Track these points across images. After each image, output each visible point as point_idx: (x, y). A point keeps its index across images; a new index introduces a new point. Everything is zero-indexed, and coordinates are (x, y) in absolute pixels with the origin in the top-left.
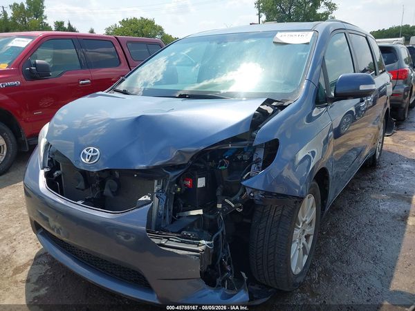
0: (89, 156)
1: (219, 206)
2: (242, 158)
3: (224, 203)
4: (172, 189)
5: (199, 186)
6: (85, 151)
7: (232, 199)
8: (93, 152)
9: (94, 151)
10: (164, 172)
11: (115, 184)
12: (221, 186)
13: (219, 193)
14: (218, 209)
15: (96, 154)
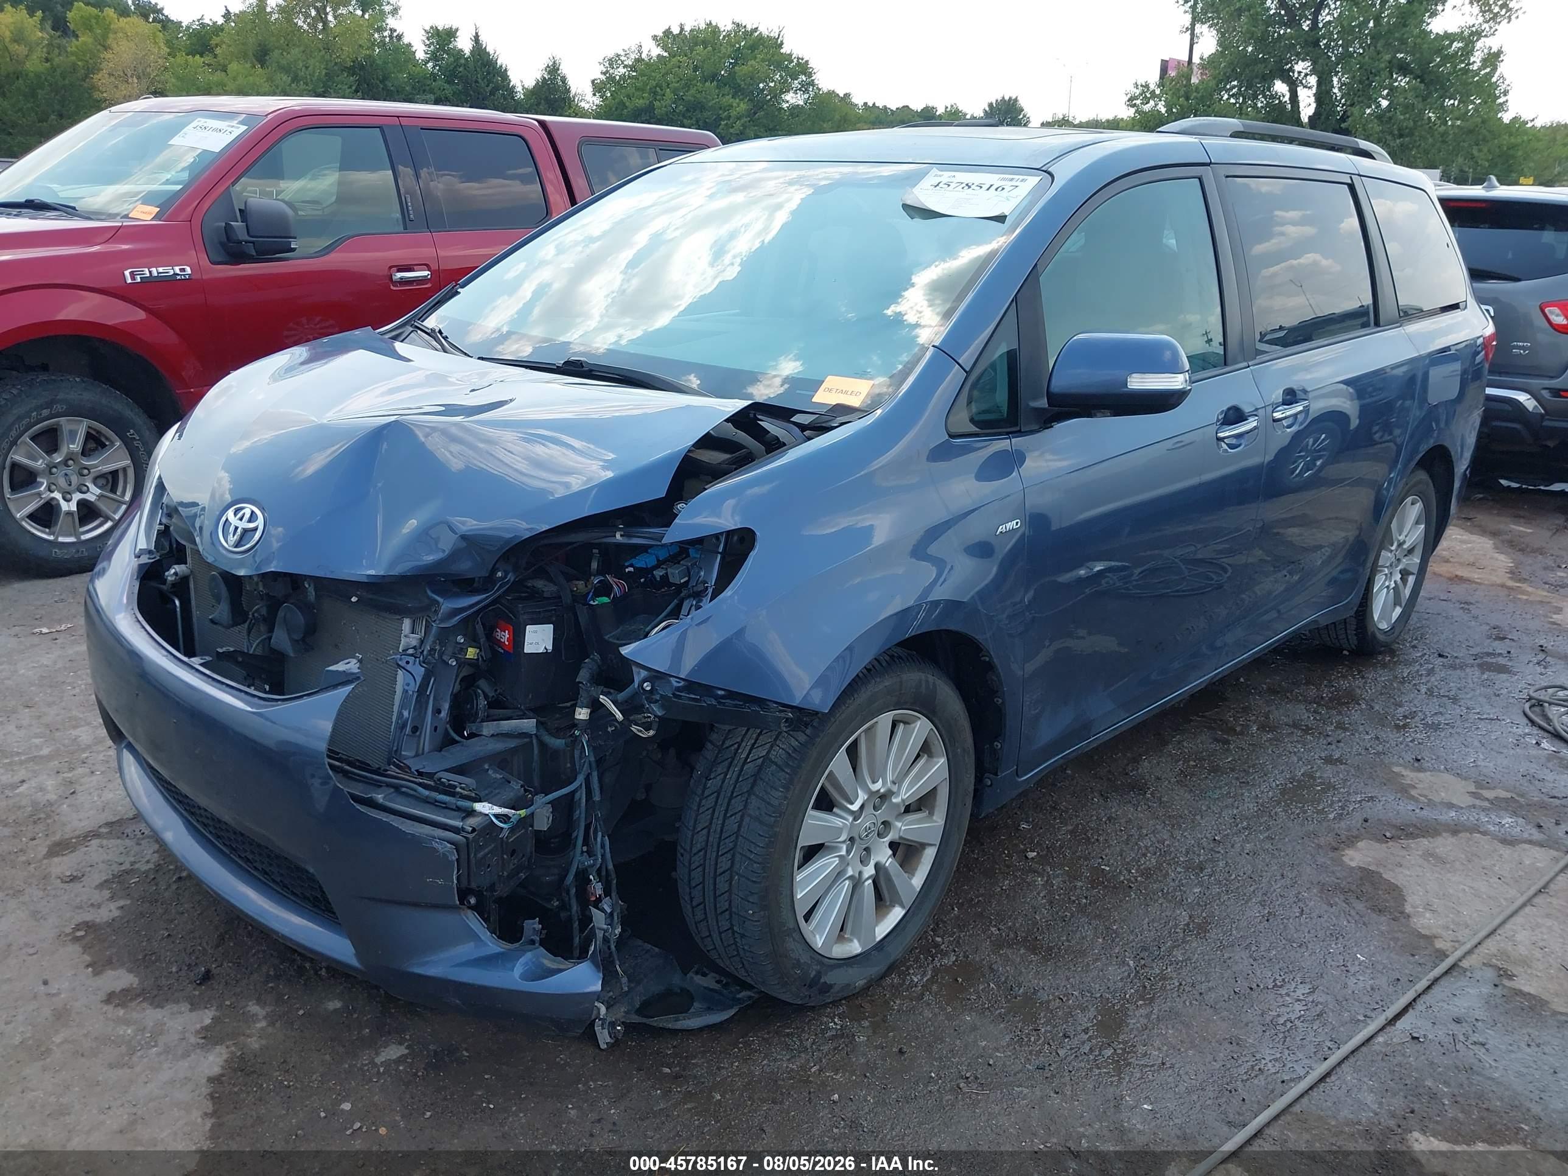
0: (236, 528)
1: (582, 714)
2: (665, 578)
3: (596, 706)
4: (450, 650)
5: (528, 649)
6: (230, 513)
7: (621, 696)
8: (250, 521)
9: (253, 517)
10: (429, 597)
11: (300, 619)
12: (597, 656)
13: (583, 676)
14: (575, 724)
15: (252, 525)
